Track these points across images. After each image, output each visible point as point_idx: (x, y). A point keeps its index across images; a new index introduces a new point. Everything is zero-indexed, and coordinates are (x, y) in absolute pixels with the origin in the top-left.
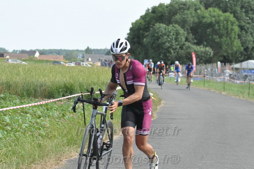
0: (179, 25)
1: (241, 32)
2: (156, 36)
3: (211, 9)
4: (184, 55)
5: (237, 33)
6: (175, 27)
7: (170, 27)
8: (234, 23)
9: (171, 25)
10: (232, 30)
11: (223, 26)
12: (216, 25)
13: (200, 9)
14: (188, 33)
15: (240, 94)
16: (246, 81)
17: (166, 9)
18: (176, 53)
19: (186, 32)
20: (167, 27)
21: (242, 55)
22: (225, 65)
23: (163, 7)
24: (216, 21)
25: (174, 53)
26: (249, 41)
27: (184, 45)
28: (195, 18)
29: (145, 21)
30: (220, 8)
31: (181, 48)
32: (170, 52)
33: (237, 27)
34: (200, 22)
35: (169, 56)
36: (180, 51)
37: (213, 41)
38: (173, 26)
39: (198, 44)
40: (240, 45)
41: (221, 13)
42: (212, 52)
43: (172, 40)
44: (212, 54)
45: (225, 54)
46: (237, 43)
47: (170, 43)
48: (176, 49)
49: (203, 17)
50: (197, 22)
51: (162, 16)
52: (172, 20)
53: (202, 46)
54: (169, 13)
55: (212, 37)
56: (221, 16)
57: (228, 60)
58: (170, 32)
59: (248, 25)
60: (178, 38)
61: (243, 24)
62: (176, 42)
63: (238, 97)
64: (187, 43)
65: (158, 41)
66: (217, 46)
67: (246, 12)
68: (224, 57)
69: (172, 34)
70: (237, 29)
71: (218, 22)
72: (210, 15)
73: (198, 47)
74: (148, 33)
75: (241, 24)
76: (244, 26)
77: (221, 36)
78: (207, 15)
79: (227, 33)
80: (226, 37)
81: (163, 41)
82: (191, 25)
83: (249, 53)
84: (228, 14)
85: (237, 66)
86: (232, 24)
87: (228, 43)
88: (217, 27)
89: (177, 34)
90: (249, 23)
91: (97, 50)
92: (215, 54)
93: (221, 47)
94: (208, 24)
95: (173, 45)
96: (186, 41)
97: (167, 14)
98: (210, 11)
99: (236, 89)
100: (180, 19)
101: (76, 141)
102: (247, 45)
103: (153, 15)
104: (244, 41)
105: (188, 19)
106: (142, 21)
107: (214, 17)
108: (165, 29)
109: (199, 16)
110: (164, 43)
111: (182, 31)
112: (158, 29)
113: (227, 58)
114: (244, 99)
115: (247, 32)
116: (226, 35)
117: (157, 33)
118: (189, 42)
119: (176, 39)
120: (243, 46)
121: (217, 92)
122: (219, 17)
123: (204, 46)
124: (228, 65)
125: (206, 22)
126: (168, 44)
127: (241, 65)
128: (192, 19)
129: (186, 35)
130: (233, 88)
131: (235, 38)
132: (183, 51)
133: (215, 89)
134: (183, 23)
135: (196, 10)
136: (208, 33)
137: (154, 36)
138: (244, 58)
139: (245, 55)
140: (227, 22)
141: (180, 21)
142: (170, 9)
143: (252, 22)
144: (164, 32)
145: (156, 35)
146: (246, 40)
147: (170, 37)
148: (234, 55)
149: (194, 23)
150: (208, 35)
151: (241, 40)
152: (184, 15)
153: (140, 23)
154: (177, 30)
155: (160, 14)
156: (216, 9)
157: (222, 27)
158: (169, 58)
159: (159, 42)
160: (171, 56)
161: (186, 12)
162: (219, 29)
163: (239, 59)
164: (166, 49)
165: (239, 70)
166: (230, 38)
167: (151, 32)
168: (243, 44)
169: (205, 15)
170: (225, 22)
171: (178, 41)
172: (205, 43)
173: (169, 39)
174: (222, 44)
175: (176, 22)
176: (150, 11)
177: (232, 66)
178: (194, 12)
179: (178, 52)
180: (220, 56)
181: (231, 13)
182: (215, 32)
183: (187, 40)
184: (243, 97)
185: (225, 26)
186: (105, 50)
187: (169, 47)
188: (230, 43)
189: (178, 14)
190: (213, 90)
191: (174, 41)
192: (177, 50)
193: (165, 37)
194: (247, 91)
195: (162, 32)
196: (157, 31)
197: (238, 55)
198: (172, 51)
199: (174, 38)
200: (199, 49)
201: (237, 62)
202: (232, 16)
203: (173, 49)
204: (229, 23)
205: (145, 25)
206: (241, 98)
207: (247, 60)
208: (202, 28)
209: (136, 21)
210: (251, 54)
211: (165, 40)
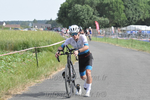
0: (89, 5)
1: (125, 8)
2: (76, 12)
4: (93, 23)
5: (123, 9)
6: (86, 7)
8: (121, 3)
9: (84, 5)
10: (120, 7)
11: (115, 5)
12: (111, 5)
14: (94, 10)
15: (127, 46)
16: (130, 38)
18: (88, 22)
19: (93, 9)
20: (82, 6)
21: (126, 22)
22: (117, 28)
24: (110, 3)
25: (87, 22)
26: (130, 14)
27: (92, 17)
28: (98, 1)
29: (69, 3)
31: (91, 19)
32: (84, 22)
33: (123, 5)
34: (101, 3)
35: (83, 24)
36: (90, 20)
37: (109, 14)
38: (85, 6)
39: (100, 16)
40: (125, 16)
42: (109, 21)
43: (85, 14)
46: (123, 15)
47: (84, 16)
48: (88, 19)
49: (103, 0)
50: (99, 3)
52: (85, 2)
53: (103, 17)
55: (109, 12)
57: (118, 25)
58: (84, 10)
59: (129, 5)
60: (89, 13)
62: (87, 15)
63: (125, 48)
64: (94, 15)
65: (77, 15)
66: (112, 17)
68: (116, 23)
69: (85, 10)
70: (123, 7)
71: (112, 3)
73: (101, 18)
74: (70, 11)
75: (125, 4)
76: (127, 5)
77: (114, 11)
79: (117, 9)
82: (96, 5)
83: (131, 21)
85: (124, 29)
87: (118, 15)
88: (111, 6)
89: (88, 10)
90: (130, 3)
91: (40, 21)
92: (110, 22)
93: (114, 18)
94: (106, 4)
95: (86, 17)
96: (93, 15)
99: (124, 43)
100: (89, 2)
101: (33, 75)
102: (129, 16)
104: (127, 14)
105: (94, 2)
106: (67, 3)
108: (81, 8)
110: (81, 16)
111: (91, 9)
112: (76, 8)
113: (118, 24)
114: (129, 48)
115: (129, 9)
116: (116, 11)
117: (76, 10)
118: (95, 15)
119: (88, 14)
121: (113, 45)
122: (112, 0)
123: (104, 17)
124: (119, 29)
125: (105, 3)
126: (82, 17)
127: (126, 28)
128: (96, 1)
129: (93, 11)
130: (122, 42)
131: (122, 12)
133: (112, 43)
134: (91, 4)
136: (106, 9)
137: (74, 12)
138: (128, 24)
139: (128, 22)
140: (117, 3)
141: (89, 3)
143: (132, 3)
144: (80, 9)
145: (76, 11)
146: (128, 13)
147: (84, 12)
148: (122, 22)
149: (98, 4)
150: (106, 11)
151: (125, 13)
153: (66, 5)
154: (88, 8)
157: (114, 6)
158: (84, 25)
160: (84, 23)
162: (113, 7)
163: (125, 24)
164: (82, 20)
165: (125, 31)
166: (119, 12)
167: (72, 10)
168: (127, 15)
170: (116, 3)
172: (105, 16)
173: (83, 14)
174: (114, 16)
175: (87, 3)
177: (121, 29)
180: (113, 23)
182: (110, 9)
183: (94, 14)
184: (129, 47)
185: (116, 5)
186: (45, 21)
187: (83, 19)
188: (119, 15)
190: (111, 44)
191: (86, 15)
192: (88, 20)
193: (81, 12)
194: (130, 43)
195: (79, 10)
196: (76, 9)
197: (124, 22)
198: (85, 21)
199: (86, 13)
200: (101, 19)
201: (123, 27)
203: (86, 20)
205: (69, 6)
206: (128, 48)
207: (129, 25)
208: (103, 7)
209: (63, 3)
210: (132, 22)
211: (81, 14)
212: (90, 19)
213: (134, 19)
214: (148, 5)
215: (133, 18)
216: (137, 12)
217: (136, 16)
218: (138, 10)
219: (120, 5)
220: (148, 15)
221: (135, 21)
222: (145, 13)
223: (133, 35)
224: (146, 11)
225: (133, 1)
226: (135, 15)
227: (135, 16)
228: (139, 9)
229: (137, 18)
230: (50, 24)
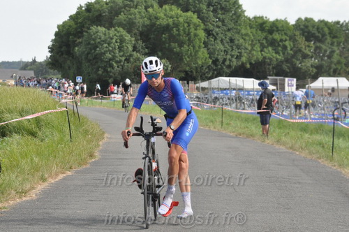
0: (124, 29)
1: (208, 38)
2: (93, 44)
3: (166, 7)
4: (132, 71)
5: (203, 40)
6: (118, 32)
7: (112, 32)
8: (199, 26)
9: (113, 29)
10: (196, 35)
11: (184, 30)
12: (174, 29)
13: (152, 6)
14: (136, 40)
15: (211, 124)
16: (217, 106)
17: (105, 5)
18: (121, 67)
19: (133, 39)
20: (107, 31)
21: (210, 70)
22: (188, 83)
23: (102, 4)
24: (174, 24)
25: (118, 67)
26: (218, 51)
27: (131, 56)
28: (146, 19)
29: (76, 23)
30: (179, 5)
31: (127, 60)
32: (112, 66)
33: (203, 31)
34: (153, 25)
35: (111, 72)
36: (126, 64)
37: (171, 50)
38: (116, 30)
39: (150, 54)
40: (208, 56)
41: (179, 12)
42: (170, 66)
43: (115, 48)
44: (169, 69)
45: (187, 69)
46: (203, 54)
47: (112, 54)
48: (120, 61)
49: (157, 18)
50: (148, 25)
51: (100, 15)
52: (114, 22)
54: (110, 12)
55: (170, 45)
56: (180, 16)
57: (191, 76)
58: (112, 39)
59: (217, 30)
60: (123, 47)
61: (211, 27)
62: (120, 52)
63: (207, 128)
64: (135, 53)
65: (95, 50)
66: (176, 58)
67: (215, 11)
68: (186, 72)
69: (114, 41)
70: (202, 34)
71: (176, 25)
72: (165, 15)
74: (80, 40)
75: (207, 27)
76: (212, 31)
77: (181, 44)
78: (162, 15)
79: (189, 39)
80: (188, 46)
81: (103, 51)
82: (140, 29)
83: (219, 67)
84: (189, 14)
85: (205, 84)
86: (196, 27)
87: (191, 54)
88: (175, 31)
89: (122, 41)
90: (218, 27)
91: (8, 62)
92: (173, 69)
93: (181, 60)
94: (164, 27)
95: (117, 57)
96: (133, 51)
97: (107, 13)
98: (166, 10)
99: (204, 117)
100: (125, 20)
102: (216, 56)
103: (87, 14)
104: (212, 50)
105: (136, 21)
106: (72, 23)
107: (171, 17)
108: (105, 34)
109: (150, 16)
110: (104, 54)
111: (128, 37)
112: (94, 34)
113: (190, 73)
114: (216, 130)
115: (215, 39)
116: (187, 42)
117: (94, 40)
118: (138, 52)
119: (120, 48)
120: (210, 58)
122: (178, 18)
124: (192, 84)
125: (160, 25)
126: (109, 55)
127: (210, 84)
128: (141, 20)
129: (134, 42)
131: (199, 47)
132: (129, 65)
134: (129, 26)
135: (146, 8)
136: (164, 39)
137: (89, 44)
138: (213, 73)
139: (214, 70)
140: (189, 26)
141: (125, 22)
142: (111, 7)
143: (223, 25)
144: (103, 38)
145: (92, 42)
146: (214, 50)
147: (112, 45)
148: (199, 69)
149: (144, 25)
150: (164, 43)
151: (208, 49)
152: (131, 14)
153: (70, 26)
154: (122, 36)
155: (97, 14)
156: (174, 7)
157: (182, 32)
158: (111, 74)
159: (97, 52)
160: (113, 71)
161: (133, 10)
162: (179, 35)
163: (206, 75)
164: (107, 62)
165: (206, 91)
166: (194, 47)
167: (84, 38)
168: (211, 54)
169: (158, 14)
170: (186, 25)
171: (123, 51)
172: (160, 53)
173: (110, 48)
174: (182, 56)
175: (120, 25)
176: (83, 9)
177: (198, 85)
178: (144, 10)
179: (123, 66)
180: (180, 71)
181: (194, 12)
182: (173, 38)
183: (135, 49)
184: (215, 128)
185: (187, 31)
186: (19, 62)
187: (110, 60)
188: (193, 54)
189: (122, 13)
191: (117, 51)
192: (122, 63)
193: (105, 45)
194: (219, 119)
195: (100, 38)
196: (93, 37)
197: (205, 69)
198: (115, 64)
201: (203, 80)
202: (195, 16)
203: (117, 62)
204: (192, 26)
205: (76, 29)
207: (216, 77)
208: (156, 33)
209: (63, 23)
210: (222, 68)
211: (105, 49)
212: (125, 60)
213: (227, 63)
214: (260, 32)
215: (225, 60)
216: (234, 47)
217: (232, 56)
218: (236, 42)
219: (196, 29)
220: (260, 53)
221: (229, 66)
222: (252, 49)
223: (225, 99)
224: (254, 45)
225: (226, 21)
226: (230, 53)
227: (229, 57)
228: (239, 40)
229: (234, 59)
230: (30, 69)
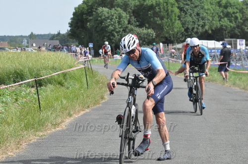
0: (121, 8)
1: (180, 13)
2: (100, 20)
5: (177, 14)
6: (117, 11)
8: (174, 5)
9: (113, 9)
10: (172, 11)
11: (164, 8)
12: (157, 8)
14: (130, 16)
18: (120, 35)
19: (128, 15)
20: (110, 11)
21: (183, 35)
22: (168, 45)
24: (156, 4)
25: (118, 36)
26: (188, 22)
27: (127, 27)
28: (136, 1)
29: (88, 6)
32: (113, 35)
33: (177, 8)
34: (142, 5)
36: (123, 33)
37: (155, 23)
38: (115, 10)
39: (140, 26)
42: (155, 34)
43: (115, 23)
45: (167, 35)
46: (178, 24)
47: (114, 26)
48: (119, 31)
49: (144, 0)
50: (138, 5)
52: (114, 4)
53: (144, 28)
55: (154, 19)
57: (170, 40)
59: (187, 7)
60: (121, 21)
62: (119, 25)
64: (129, 25)
65: (102, 24)
66: (159, 28)
68: (166, 38)
69: (114, 17)
73: (141, 29)
74: (91, 18)
75: (180, 5)
76: (183, 8)
77: (162, 18)
79: (168, 15)
80: (167, 19)
82: (133, 8)
83: (190, 33)
85: (180, 46)
87: (169, 24)
89: (120, 17)
92: (157, 36)
93: (162, 29)
94: (149, 6)
95: (117, 28)
102: (187, 26)
104: (184, 22)
105: (130, 3)
106: (85, 6)
108: (108, 13)
110: (108, 27)
111: (124, 14)
112: (101, 13)
113: (169, 38)
115: (186, 13)
117: (100, 17)
118: (131, 24)
119: (119, 22)
120: (183, 27)
123: (146, 28)
124: (170, 46)
125: (147, 5)
126: (111, 28)
128: (133, 2)
129: (128, 18)
131: (175, 19)
134: (125, 7)
136: (149, 15)
137: (97, 20)
138: (185, 38)
139: (186, 35)
141: (121, 4)
143: (191, 3)
144: (107, 15)
146: (186, 21)
147: (113, 20)
148: (175, 35)
149: (135, 6)
150: (150, 18)
151: (181, 21)
153: (83, 8)
154: (120, 14)
157: (162, 10)
158: (113, 41)
160: (114, 38)
162: (160, 12)
163: (181, 39)
164: (110, 32)
166: (171, 20)
167: (94, 16)
168: (183, 24)
170: (165, 4)
172: (147, 25)
173: (112, 23)
174: (163, 26)
175: (118, 6)
177: (175, 46)
180: (162, 37)
182: (156, 14)
183: (129, 22)
185: (166, 8)
186: (49, 35)
187: (112, 31)
188: (171, 24)
191: (117, 24)
192: (121, 33)
193: (109, 21)
195: (105, 16)
196: (100, 15)
197: (180, 35)
198: (116, 34)
199: (117, 21)
200: (142, 31)
201: (178, 43)
203: (117, 32)
204: (169, 5)
205: (88, 10)
208: (144, 11)
209: (79, 6)
210: (192, 34)
211: (108, 23)
212: (123, 30)
213: (195, 30)
214: (218, 7)
215: (193, 28)
216: (200, 19)
217: (199, 25)
218: (201, 15)
219: (172, 7)
220: (218, 22)
221: (197, 33)
222: (213, 20)
224: (214, 17)
225: (193, 1)
226: (197, 23)
227: (196, 26)
228: (203, 14)
229: (200, 28)
230: (56, 39)
